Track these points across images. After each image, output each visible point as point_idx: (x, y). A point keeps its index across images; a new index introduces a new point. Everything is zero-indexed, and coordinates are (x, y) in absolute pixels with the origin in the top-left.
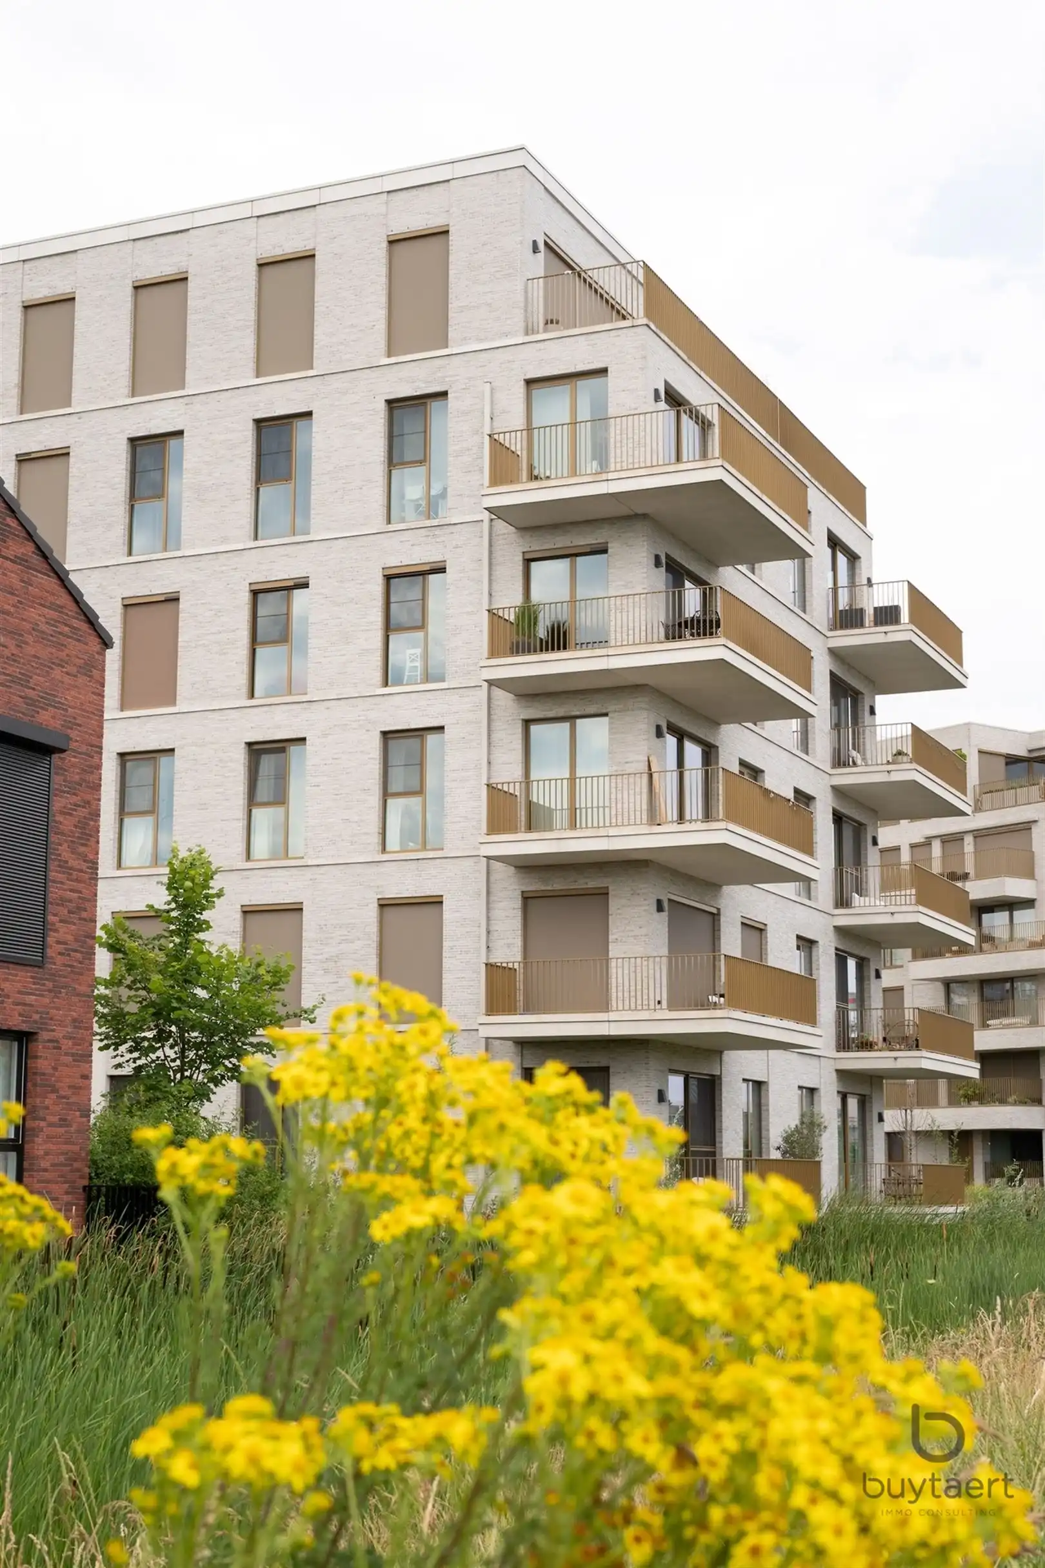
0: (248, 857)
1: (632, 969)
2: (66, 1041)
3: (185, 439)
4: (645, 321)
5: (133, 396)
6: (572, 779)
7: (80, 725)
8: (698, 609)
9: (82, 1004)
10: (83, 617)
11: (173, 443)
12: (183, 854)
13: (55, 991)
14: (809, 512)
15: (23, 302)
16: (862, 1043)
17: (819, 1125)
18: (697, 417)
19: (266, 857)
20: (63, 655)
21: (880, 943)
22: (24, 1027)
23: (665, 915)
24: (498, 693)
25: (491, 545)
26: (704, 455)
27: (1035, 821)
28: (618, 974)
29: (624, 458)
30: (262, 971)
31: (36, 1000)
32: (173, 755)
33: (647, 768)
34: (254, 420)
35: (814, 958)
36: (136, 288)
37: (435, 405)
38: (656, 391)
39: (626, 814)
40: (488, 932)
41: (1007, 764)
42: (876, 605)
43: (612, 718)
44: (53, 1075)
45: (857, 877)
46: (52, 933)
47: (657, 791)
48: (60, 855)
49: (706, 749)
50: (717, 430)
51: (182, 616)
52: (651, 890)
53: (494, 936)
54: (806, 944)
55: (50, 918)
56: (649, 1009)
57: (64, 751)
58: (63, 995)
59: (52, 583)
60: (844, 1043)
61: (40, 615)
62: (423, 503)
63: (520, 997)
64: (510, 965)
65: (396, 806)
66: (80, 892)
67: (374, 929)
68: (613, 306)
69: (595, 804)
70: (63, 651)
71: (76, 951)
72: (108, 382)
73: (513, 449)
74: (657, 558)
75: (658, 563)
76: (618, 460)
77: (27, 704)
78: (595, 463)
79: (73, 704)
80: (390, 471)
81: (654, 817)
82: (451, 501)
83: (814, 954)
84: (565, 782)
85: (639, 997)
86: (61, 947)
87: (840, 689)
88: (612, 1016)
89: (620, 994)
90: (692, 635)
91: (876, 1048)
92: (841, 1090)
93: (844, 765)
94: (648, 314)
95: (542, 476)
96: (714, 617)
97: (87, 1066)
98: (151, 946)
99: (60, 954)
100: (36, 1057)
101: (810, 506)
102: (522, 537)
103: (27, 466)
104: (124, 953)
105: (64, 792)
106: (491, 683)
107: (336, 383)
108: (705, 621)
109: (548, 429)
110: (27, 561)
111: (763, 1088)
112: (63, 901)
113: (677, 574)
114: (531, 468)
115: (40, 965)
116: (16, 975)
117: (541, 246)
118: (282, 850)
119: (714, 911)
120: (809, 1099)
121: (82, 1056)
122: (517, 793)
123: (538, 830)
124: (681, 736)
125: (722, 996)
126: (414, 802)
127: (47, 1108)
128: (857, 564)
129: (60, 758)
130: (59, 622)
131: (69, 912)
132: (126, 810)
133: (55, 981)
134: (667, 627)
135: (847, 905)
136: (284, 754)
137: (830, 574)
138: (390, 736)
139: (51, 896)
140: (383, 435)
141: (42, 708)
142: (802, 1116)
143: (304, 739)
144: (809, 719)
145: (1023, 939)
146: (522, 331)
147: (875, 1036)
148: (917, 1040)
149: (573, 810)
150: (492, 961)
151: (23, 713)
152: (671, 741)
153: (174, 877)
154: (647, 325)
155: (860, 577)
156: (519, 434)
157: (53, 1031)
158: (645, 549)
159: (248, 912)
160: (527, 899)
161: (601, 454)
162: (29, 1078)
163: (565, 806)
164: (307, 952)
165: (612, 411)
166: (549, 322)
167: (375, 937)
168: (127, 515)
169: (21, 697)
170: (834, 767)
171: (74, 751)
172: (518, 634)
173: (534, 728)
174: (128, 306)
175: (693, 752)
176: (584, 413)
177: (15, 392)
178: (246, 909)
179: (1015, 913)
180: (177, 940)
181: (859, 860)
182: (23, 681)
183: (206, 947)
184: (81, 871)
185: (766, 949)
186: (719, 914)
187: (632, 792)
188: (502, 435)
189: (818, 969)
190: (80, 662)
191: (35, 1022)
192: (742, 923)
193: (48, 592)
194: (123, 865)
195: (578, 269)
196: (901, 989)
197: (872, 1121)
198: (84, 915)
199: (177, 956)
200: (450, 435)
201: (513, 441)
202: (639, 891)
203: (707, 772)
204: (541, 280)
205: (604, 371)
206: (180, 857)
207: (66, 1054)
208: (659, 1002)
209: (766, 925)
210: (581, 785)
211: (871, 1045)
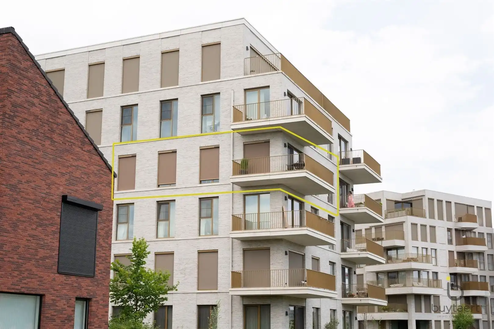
0: (157, 237)
1: (278, 273)
2: (101, 301)
3: (138, 107)
4: (281, 71)
5: (122, 93)
6: (259, 213)
7: (106, 202)
8: (298, 160)
9: (106, 289)
10: (107, 168)
11: (135, 108)
12: (138, 240)
13: (98, 285)
14: (332, 128)
15: (89, 64)
16: (350, 295)
17: (337, 322)
18: (297, 100)
19: (163, 237)
20: (101, 180)
21: (355, 263)
22: (88, 297)
23: (288, 256)
24: (235, 186)
25: (233, 140)
26: (300, 113)
27: (404, 222)
28: (274, 275)
29: (275, 114)
30: (161, 276)
31: (92, 288)
32: (134, 205)
33: (282, 210)
34: (160, 101)
35: (335, 268)
36: (124, 60)
37: (216, 96)
38: (285, 93)
39: (275, 224)
40: (232, 261)
41: (395, 203)
42: (353, 157)
43: (271, 194)
44: (97, 312)
45: (348, 242)
46: (97, 267)
47: (285, 217)
48: (100, 242)
49: (301, 203)
50: (303, 104)
51: (137, 161)
52: (284, 248)
53: (234, 262)
54: (332, 264)
55: (96, 262)
56: (283, 286)
57: (101, 210)
58: (100, 286)
59: (98, 158)
60: (344, 295)
61: (94, 168)
62: (212, 127)
63: (242, 282)
64: (239, 272)
65: (203, 221)
66: (106, 254)
67: (196, 260)
68: (271, 66)
69: (266, 221)
70: (101, 179)
71: (104, 272)
72: (115, 89)
73: (240, 110)
74: (285, 144)
75: (285, 146)
76: (273, 114)
77: (90, 195)
78: (266, 115)
79: (104, 195)
80: (202, 117)
81: (284, 226)
82: (221, 126)
83: (335, 267)
84: (256, 214)
85: (280, 282)
86: (100, 271)
87: (342, 182)
88: (271, 288)
89: (274, 281)
90: (296, 168)
91: (354, 296)
92: (344, 310)
93: (344, 207)
94: (282, 69)
95: (249, 119)
96: (303, 163)
97: (107, 308)
98: (127, 269)
99: (99, 273)
100: (91, 306)
101: (333, 126)
102: (243, 137)
103: (89, 115)
104: (119, 271)
105: (101, 223)
106: (233, 183)
107: (185, 90)
108: (300, 164)
109: (251, 105)
110: (91, 152)
111: (319, 310)
112: (100, 257)
113: (291, 149)
114: (246, 116)
115: (93, 277)
116: (85, 281)
117: (249, 48)
118: (168, 235)
119: (303, 254)
120: (333, 313)
121: (105, 305)
122: (242, 217)
123: (248, 229)
124: (293, 199)
125: (306, 281)
126: (209, 220)
127: (95, 322)
128: (347, 144)
129: (100, 212)
130: (100, 170)
131: (102, 260)
132: (119, 222)
133: (98, 282)
134: (288, 166)
135: (345, 251)
136: (168, 205)
137: (339, 147)
138: (202, 199)
139: (97, 255)
140: (200, 106)
141: (95, 197)
142: (331, 319)
143: (175, 200)
144: (333, 194)
145: (401, 259)
146: (243, 74)
147: (354, 293)
148: (367, 294)
149: (259, 222)
150: (234, 270)
151: (89, 199)
152: (290, 201)
153: (135, 247)
154: (282, 73)
155: (348, 148)
156: (242, 106)
157: (97, 298)
158: (281, 142)
159: (157, 254)
160: (244, 251)
161: (268, 112)
162: (89, 313)
163: (256, 221)
164: (175, 268)
165: (271, 99)
166: (252, 71)
167: (197, 263)
168: (120, 130)
169: (88, 193)
170: (340, 208)
171: (105, 210)
172: (242, 168)
173: (247, 197)
174: (121, 65)
175: (297, 205)
176: (262, 100)
177: (86, 92)
178: (156, 253)
179: (398, 250)
180: (135, 267)
181: (349, 237)
182: (89, 188)
183: (145, 269)
184: (106, 247)
185: (320, 266)
186: (305, 255)
187: (277, 217)
188: (237, 107)
189: (336, 272)
190: (107, 182)
191: (91, 295)
192: (312, 258)
193: (97, 161)
194: (117, 239)
195: (261, 55)
196: (363, 275)
197: (353, 319)
198: (107, 261)
199: (135, 272)
200: (221, 106)
201: (240, 108)
202: (280, 249)
203: (301, 211)
204: (249, 58)
205: (268, 87)
206: (136, 241)
207: (101, 305)
208: (286, 284)
209: (319, 258)
210: (261, 215)
211: (353, 296)
